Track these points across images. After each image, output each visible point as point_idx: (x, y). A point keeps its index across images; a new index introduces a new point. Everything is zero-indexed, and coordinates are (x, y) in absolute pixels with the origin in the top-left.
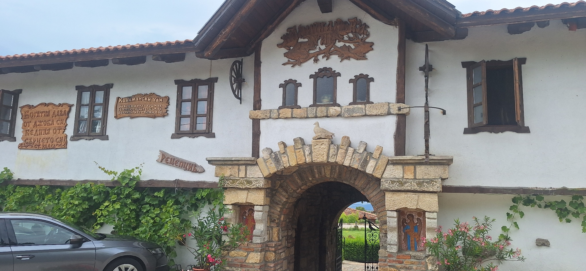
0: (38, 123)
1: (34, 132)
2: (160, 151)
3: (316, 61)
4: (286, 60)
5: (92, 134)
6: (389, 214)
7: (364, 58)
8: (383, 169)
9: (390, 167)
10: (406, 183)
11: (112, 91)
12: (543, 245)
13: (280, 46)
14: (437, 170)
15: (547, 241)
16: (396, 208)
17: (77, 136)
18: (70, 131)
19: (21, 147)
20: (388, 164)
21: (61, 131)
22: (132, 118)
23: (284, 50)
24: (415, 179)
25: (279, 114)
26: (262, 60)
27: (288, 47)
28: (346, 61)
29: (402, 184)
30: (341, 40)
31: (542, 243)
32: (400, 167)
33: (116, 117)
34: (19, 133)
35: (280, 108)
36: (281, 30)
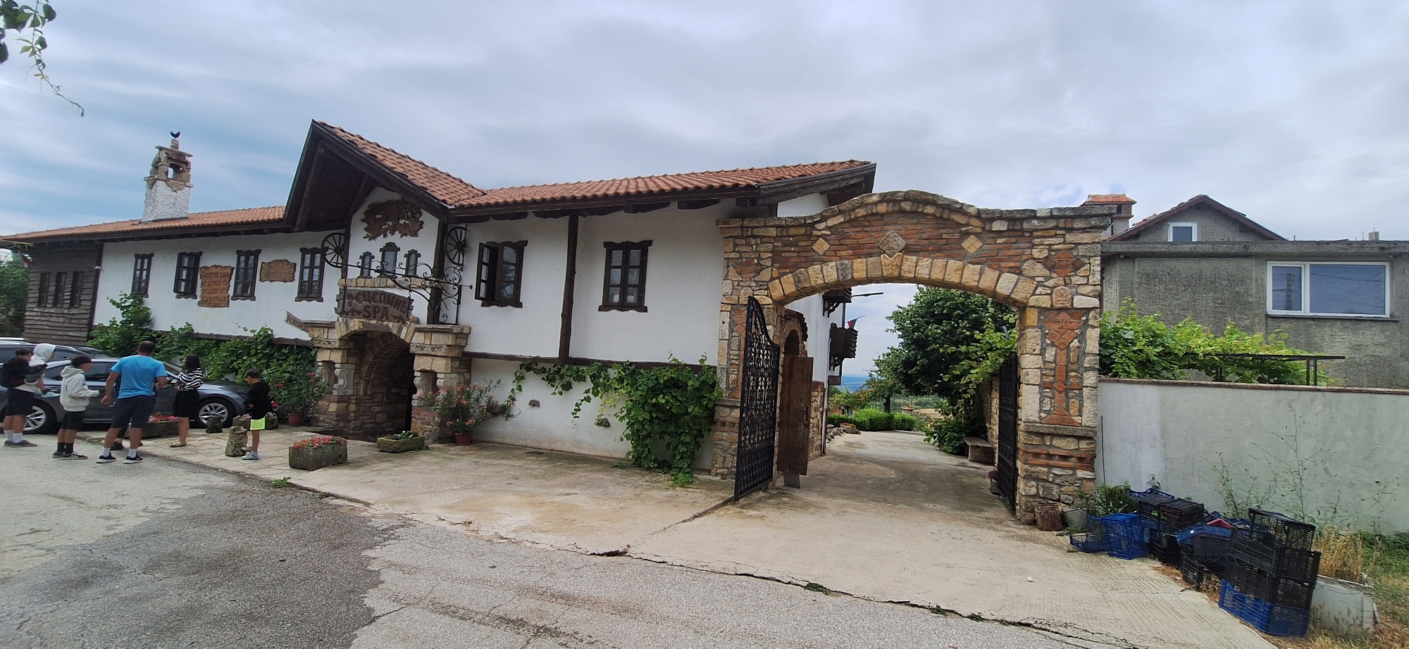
0: (211, 283)
1: (208, 291)
2: (287, 312)
3: (385, 236)
4: (365, 233)
5: (245, 295)
6: (416, 374)
7: (415, 235)
8: (411, 335)
9: (416, 334)
10: (425, 347)
11: (260, 256)
12: (534, 405)
13: (363, 220)
14: (444, 338)
15: (538, 402)
16: (419, 369)
17: (235, 297)
18: (231, 292)
19: (200, 304)
20: (415, 331)
21: (226, 291)
22: (271, 281)
23: (365, 225)
24: (431, 344)
25: (357, 283)
26: (351, 234)
27: (368, 223)
28: (404, 237)
29: (422, 349)
30: (403, 218)
31: (534, 404)
32: (422, 334)
33: (260, 280)
34: (199, 293)
35: (358, 278)
36: (365, 208)
